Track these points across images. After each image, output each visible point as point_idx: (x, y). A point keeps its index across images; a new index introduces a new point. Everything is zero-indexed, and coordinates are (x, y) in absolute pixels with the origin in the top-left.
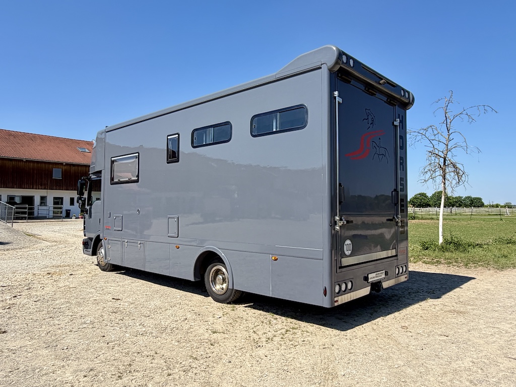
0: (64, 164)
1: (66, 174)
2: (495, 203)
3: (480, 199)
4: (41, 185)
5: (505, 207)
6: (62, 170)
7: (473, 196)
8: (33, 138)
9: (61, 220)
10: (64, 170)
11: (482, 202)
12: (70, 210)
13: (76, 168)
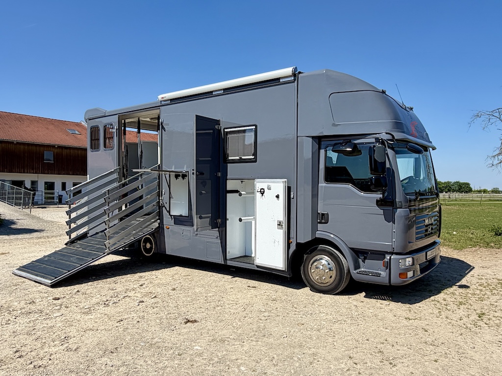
0: (56, 146)
1: (57, 157)
2: (482, 188)
3: (468, 184)
4: (33, 169)
6: (54, 153)
7: (461, 181)
8: (20, 118)
9: (57, 206)
10: (55, 153)
11: (470, 188)
12: (62, 196)
13: (68, 151)
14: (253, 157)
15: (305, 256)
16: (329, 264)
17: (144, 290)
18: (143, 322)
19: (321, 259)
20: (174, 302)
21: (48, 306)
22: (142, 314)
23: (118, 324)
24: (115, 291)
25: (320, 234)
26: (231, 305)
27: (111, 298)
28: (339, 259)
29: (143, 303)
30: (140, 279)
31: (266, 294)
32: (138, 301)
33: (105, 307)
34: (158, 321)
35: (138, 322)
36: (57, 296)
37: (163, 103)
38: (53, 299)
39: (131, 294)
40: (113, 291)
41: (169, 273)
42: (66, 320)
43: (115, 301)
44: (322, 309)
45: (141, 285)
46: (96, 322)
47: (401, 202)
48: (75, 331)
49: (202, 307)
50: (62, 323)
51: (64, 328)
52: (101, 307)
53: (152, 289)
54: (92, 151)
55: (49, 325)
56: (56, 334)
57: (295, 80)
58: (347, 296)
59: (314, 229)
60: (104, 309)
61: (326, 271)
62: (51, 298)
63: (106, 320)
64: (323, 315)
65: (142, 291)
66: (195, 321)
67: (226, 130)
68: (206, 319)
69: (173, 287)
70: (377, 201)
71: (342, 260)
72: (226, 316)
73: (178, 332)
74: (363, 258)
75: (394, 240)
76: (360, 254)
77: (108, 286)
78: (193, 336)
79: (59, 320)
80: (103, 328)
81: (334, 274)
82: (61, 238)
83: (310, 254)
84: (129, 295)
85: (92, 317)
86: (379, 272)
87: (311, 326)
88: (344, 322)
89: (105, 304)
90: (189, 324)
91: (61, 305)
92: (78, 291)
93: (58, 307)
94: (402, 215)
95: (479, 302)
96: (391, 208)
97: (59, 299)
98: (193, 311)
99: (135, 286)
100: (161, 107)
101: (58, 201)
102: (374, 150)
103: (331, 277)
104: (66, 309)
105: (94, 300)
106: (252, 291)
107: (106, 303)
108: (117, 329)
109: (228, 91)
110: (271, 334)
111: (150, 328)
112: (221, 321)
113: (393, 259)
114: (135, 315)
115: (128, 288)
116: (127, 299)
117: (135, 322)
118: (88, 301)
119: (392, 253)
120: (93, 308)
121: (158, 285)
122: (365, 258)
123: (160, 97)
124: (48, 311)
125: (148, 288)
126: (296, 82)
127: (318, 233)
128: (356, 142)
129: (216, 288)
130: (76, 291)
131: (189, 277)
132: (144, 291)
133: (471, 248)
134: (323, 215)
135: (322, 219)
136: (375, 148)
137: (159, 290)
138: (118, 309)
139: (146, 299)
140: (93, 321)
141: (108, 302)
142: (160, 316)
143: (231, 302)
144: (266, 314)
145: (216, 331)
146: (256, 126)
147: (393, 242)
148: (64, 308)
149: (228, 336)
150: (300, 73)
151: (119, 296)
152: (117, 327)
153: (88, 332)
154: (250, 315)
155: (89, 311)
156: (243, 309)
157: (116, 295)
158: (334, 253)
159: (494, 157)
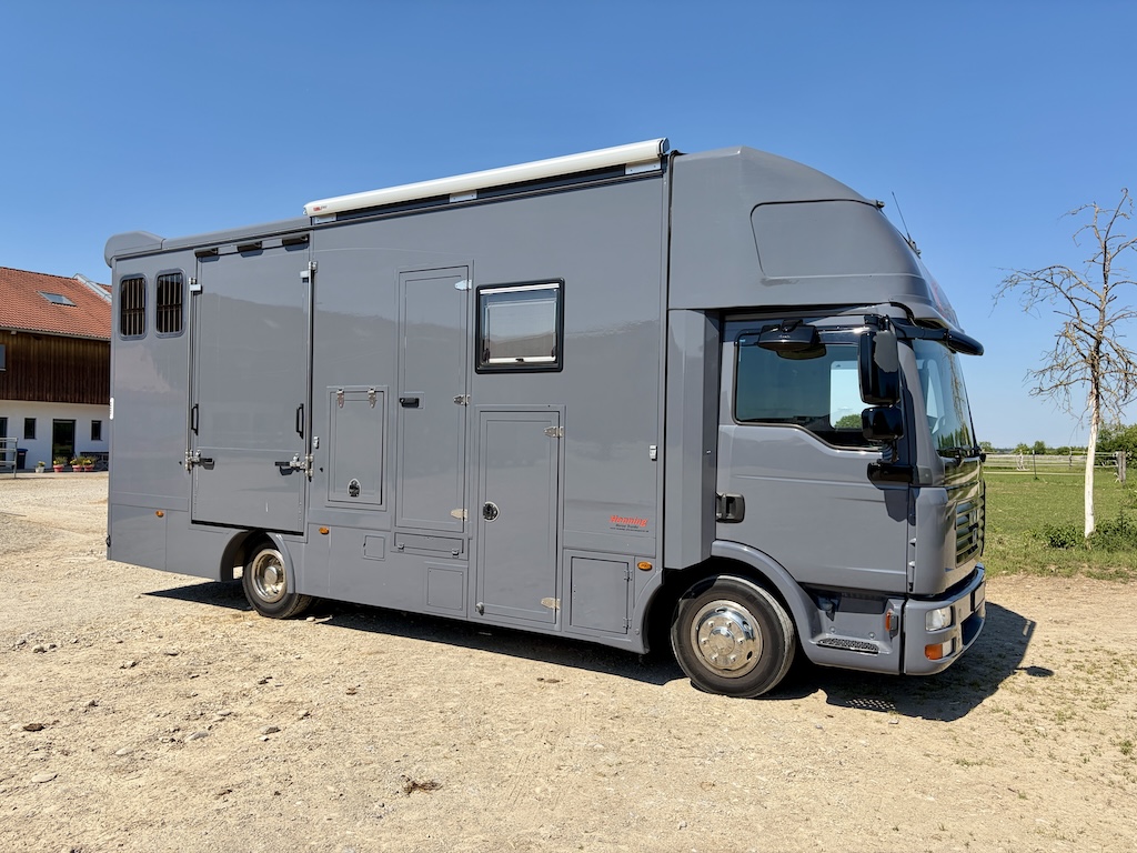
0: (14, 333)
1: (15, 359)
5: (1017, 452)
6: (7, 348)
9: (12, 475)
10: (11, 349)
12: (24, 451)
13: (43, 344)
14: (553, 359)
15: (682, 602)
16: (744, 623)
17: (274, 696)
18: (290, 794)
19: (724, 610)
20: (361, 728)
21: (13, 751)
22: (283, 769)
23: (219, 804)
24: (194, 700)
25: (723, 547)
26: (514, 734)
27: (186, 723)
28: (769, 610)
29: (277, 734)
30: (256, 664)
31: (589, 700)
32: (263, 729)
33: (173, 748)
34: (331, 789)
35: (277, 793)
36: (36, 721)
37: (316, 221)
38: (26, 729)
39: (240, 707)
40: (189, 702)
41: (330, 647)
42: (69, 795)
43: (200, 730)
44: (743, 740)
45: (264, 682)
46: (156, 799)
47: (928, 471)
48: (99, 829)
49: (440, 741)
50: (59, 805)
51: (65, 819)
52: (163, 749)
53: (293, 693)
54: (124, 339)
55: (22, 811)
56: (43, 841)
57: (663, 170)
58: (789, 702)
59: (709, 536)
60: (171, 754)
61: (739, 640)
62: (18, 726)
63: (184, 791)
64: (753, 755)
65: (266, 697)
66: (431, 786)
67: (482, 292)
68: (461, 777)
69: (348, 685)
70: (871, 470)
71: (779, 614)
72: (510, 766)
73: (396, 823)
74: (829, 606)
75: (911, 564)
76: (823, 597)
77: (172, 685)
78: (439, 832)
79: (47, 792)
80: (178, 815)
81: (756, 647)
82: (29, 555)
83: (695, 597)
84: (234, 711)
85: (141, 782)
86: (872, 642)
87: (736, 789)
88: (810, 776)
89: (173, 740)
90: (416, 794)
91: (49, 746)
92: (93, 704)
93: (41, 754)
94: (932, 502)
95: (1099, 711)
96: (904, 486)
97: (41, 728)
98: (419, 755)
99: (247, 685)
100: (311, 233)
101: (15, 463)
102: (874, 344)
103: (750, 655)
104: (63, 758)
105: (141, 730)
106: (552, 692)
107: (175, 737)
108: (220, 818)
109: (488, 194)
110: (643, 819)
111: (313, 810)
112: (502, 783)
113: (910, 609)
114: (262, 772)
115: (228, 689)
116: (232, 723)
117: (268, 795)
118: (125, 733)
119: (905, 597)
120: (141, 755)
121: (309, 680)
122: (835, 609)
123: (310, 207)
124: (13, 768)
125: (282, 689)
126: (666, 175)
127: (716, 546)
128: (817, 323)
129: (459, 686)
130: (88, 703)
131: (383, 657)
132: (273, 699)
133: (1006, 574)
134: (730, 500)
135: (728, 512)
136: (874, 339)
137: (312, 694)
138: (211, 757)
139: (283, 720)
140: (146, 795)
141: (180, 733)
142: (333, 771)
143: (511, 726)
144: (610, 758)
145: (497, 814)
146: (562, 284)
147: (910, 569)
148: (58, 755)
149: (532, 830)
150: (676, 153)
151: (208, 715)
152: (218, 811)
153: (136, 831)
154: (569, 762)
155: (129, 763)
156: (548, 746)
157: (199, 713)
158: (757, 596)
159: (1043, 372)
